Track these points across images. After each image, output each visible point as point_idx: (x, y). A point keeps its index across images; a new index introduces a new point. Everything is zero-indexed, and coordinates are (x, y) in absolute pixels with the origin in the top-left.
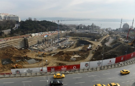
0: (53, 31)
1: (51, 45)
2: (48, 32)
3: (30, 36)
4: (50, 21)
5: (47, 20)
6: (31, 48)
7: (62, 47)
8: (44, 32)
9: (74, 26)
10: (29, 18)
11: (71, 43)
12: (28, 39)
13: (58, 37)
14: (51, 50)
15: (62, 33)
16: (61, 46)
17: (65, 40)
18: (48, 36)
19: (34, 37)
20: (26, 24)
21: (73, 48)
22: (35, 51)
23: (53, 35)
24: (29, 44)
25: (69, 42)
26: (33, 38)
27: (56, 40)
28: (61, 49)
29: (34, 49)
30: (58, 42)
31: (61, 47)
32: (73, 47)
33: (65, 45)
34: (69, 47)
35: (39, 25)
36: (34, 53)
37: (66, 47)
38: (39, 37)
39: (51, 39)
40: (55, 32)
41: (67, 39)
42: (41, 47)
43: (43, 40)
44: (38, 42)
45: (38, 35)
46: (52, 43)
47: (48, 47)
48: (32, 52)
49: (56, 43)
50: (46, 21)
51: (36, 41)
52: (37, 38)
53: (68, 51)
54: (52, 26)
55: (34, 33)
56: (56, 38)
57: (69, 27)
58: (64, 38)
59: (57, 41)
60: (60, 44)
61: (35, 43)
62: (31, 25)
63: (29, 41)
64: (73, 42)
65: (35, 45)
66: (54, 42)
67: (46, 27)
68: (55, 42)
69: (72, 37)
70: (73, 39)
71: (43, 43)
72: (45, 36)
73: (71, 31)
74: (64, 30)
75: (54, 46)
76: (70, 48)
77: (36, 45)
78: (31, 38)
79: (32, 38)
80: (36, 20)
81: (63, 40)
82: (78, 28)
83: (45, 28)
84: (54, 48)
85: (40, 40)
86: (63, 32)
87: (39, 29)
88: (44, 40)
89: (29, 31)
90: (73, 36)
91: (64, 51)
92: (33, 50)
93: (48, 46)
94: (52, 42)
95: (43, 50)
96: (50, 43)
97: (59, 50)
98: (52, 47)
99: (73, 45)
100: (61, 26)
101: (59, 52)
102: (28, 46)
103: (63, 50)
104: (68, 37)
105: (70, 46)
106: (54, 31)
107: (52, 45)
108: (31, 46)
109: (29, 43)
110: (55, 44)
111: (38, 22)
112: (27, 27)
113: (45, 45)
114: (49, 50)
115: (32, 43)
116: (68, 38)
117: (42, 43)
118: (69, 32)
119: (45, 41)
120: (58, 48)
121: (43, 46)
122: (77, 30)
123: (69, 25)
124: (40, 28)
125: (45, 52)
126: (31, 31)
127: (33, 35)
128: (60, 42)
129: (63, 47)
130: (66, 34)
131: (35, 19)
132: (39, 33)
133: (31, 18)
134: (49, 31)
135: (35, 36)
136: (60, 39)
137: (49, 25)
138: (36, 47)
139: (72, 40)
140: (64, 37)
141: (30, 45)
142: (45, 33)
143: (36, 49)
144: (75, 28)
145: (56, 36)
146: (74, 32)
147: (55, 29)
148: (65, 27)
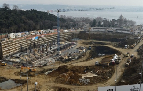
0: (49, 30)
1: (45, 55)
2: (39, 31)
3: (6, 37)
4: (43, 11)
5: (38, 10)
6: (8, 59)
7: (64, 57)
8: (32, 32)
9: (86, 20)
10: (4, 4)
11: (82, 51)
12: (1, 42)
13: (57, 40)
14: (45, 64)
15: (64, 33)
16: (62, 56)
17: (69, 45)
18: (39, 37)
19: (14, 39)
21: (84, 61)
22: (14, 66)
23: (49, 36)
24: (4, 52)
25: (77, 49)
26: (11, 41)
27: (54, 45)
28: (63, 62)
29: (13, 62)
30: (57, 49)
31: (63, 58)
32: (85, 58)
33: (70, 55)
34: (78, 59)
35: (23, 17)
36: (13, 69)
37: (72, 58)
38: (22, 40)
39: (45, 43)
40: (52, 31)
41: (74, 45)
42: (25, 58)
43: (30, 45)
44: (21, 48)
45: (22, 36)
46: (47, 51)
47: (38, 58)
48: (8, 67)
49: (53, 50)
50: (35, 11)
51: (18, 46)
52: (18, 41)
53: (76, 66)
54: (48, 19)
55: (14, 32)
56: (54, 41)
57: (77, 21)
58: (68, 42)
59: (56, 47)
60: (60, 53)
61: (15, 50)
62: (7, 18)
63: (4, 48)
64: (84, 50)
65: (15, 54)
66: (50, 49)
67: (37, 22)
69: (84, 41)
70: (84, 43)
71: (31, 51)
72: (34, 39)
73: (81, 29)
74: (69, 27)
75: (50, 57)
76: (78, 61)
77: (18, 55)
78: (7, 42)
79: (9, 41)
80: (18, 9)
81: (66, 45)
82: (94, 23)
83: (34, 24)
84: (50, 59)
85: (25, 45)
86: (66, 31)
87: (23, 25)
88: (32, 46)
89: (3, 29)
90: (85, 39)
91: (69, 66)
92: (11, 63)
93: (39, 56)
94: (47, 48)
95: (30, 63)
96: (43, 50)
97: (59, 63)
98: (46, 58)
99: (85, 54)
100: (63, 20)
101: (59, 67)
102: (2, 57)
103: (66, 63)
104: (76, 40)
105: (80, 57)
106: (51, 29)
107: (47, 54)
108: (7, 57)
109: (4, 50)
110: (51, 53)
111: (21, 12)
114: (41, 64)
115: (9, 50)
116: (76, 42)
117: (29, 51)
118: (78, 30)
120: (58, 60)
121: (29, 57)
122: (92, 28)
123: (78, 18)
124: (25, 23)
125: (33, 67)
126: (8, 28)
127: (12, 35)
128: (61, 49)
129: (67, 57)
130: (73, 35)
131: (15, 6)
132: (23, 33)
133: (8, 5)
134: (41, 30)
135: (16, 37)
136: (61, 43)
137: (41, 18)
138: (17, 58)
139: (83, 46)
140: (67, 40)
141: (6, 53)
142: (34, 33)
143: (17, 62)
144: (89, 24)
145: (54, 39)
146: (86, 31)
147: (53, 25)
148: (70, 22)
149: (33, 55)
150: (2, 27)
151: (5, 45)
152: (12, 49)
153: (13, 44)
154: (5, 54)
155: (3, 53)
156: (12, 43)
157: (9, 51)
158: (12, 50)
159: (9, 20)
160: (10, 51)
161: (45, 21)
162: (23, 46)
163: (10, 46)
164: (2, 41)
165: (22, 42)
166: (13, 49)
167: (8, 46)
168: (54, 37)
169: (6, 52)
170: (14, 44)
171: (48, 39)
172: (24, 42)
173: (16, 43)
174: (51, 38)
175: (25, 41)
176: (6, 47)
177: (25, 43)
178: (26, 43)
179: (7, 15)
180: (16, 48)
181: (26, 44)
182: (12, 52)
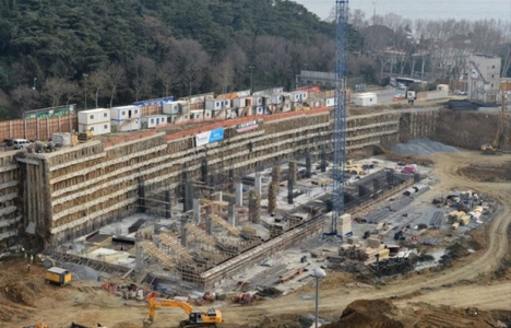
0: (279, 92)
1: (263, 233)
3: (65, 129)
6: (78, 250)
7: (370, 251)
8: (194, 100)
12: (48, 156)
14: (268, 284)
15: (358, 110)
16: (360, 245)
17: (391, 180)
18: (229, 133)
19: (106, 139)
20: (33, 15)
21: (482, 280)
22: (109, 287)
23: (279, 127)
24: (60, 207)
25: (435, 202)
26: (94, 150)
27: (307, 175)
28: (362, 279)
29: (99, 265)
30: (329, 205)
31: (363, 257)
32: (486, 262)
33: (398, 236)
34: (446, 263)
35: (150, 20)
36: (104, 306)
37: (416, 259)
38: (145, 146)
39: (258, 166)
40: (295, 96)
41: (417, 178)
42: (165, 247)
43: (184, 175)
44: (141, 191)
45: (144, 125)
46: (271, 209)
47: (231, 252)
48: (81, 296)
49: (304, 208)
51: (124, 179)
52: (128, 150)
53: (446, 309)
54: (270, 32)
55: (104, 103)
56: (305, 154)
57: (425, 44)
58: (382, 165)
59: (318, 192)
60: (346, 224)
61: (110, 202)
62: (73, 23)
63: (57, 186)
64: (478, 212)
65: (109, 221)
66: (290, 199)
67: (216, 48)
68: (301, 200)
69: (468, 157)
70: (471, 172)
71: (188, 205)
72: (203, 139)
73: (452, 89)
74: (381, 76)
75: (291, 245)
76: (450, 275)
77: (123, 228)
78: (75, 155)
79: (83, 152)
81: (375, 180)
83: (203, 57)
84: (292, 260)
86: (368, 97)
87: (148, 63)
88: (195, 179)
89: (56, 86)
90: (473, 147)
91: (402, 304)
92: (90, 270)
93: (235, 241)
94: (271, 197)
95: (190, 275)
96: (253, 206)
97: (343, 282)
98: (272, 251)
99: (487, 237)
101: (348, 311)
102: (49, 235)
103: (379, 286)
105: (455, 255)
106: (288, 89)
107: (276, 232)
108: (70, 236)
109: (57, 197)
110: (299, 223)
112: (44, 45)
113: (208, 227)
114: (244, 286)
115: (84, 199)
116: (425, 163)
117: (177, 207)
118: (431, 95)
119: (200, 182)
120: (334, 264)
121: (183, 238)
123: (433, 26)
124: (159, 53)
125: (207, 300)
126: (78, 77)
127: (97, 120)
128: (348, 201)
129: (385, 255)
130: (405, 119)
132: (154, 104)
134: (237, 90)
135: (114, 129)
136: (343, 168)
137: (236, 23)
138: (121, 243)
139: (468, 187)
140: (377, 152)
141: (68, 218)
142: (203, 106)
143: (122, 269)
144: (497, 61)
145: (304, 142)
146: (484, 98)
147: (297, 64)
148: (388, 50)
149: (201, 234)
150: (49, 74)
151: (66, 170)
152: (94, 196)
153: (104, 165)
154: (61, 221)
155: (55, 217)
156: (98, 161)
157: (80, 208)
158: (97, 201)
159: (82, 37)
160: (88, 205)
161: (260, 39)
162: (151, 181)
163: (87, 176)
164: (49, 149)
165: (144, 158)
166: (100, 193)
167: (76, 180)
168: (305, 132)
169: (65, 212)
170: (108, 169)
171: (272, 140)
172: (154, 155)
173: (115, 161)
174: (290, 136)
175: (159, 153)
176: (67, 182)
177: (159, 163)
178: (166, 161)
179: (75, 11)
180: (117, 187)
181: (163, 166)
182: (93, 209)
